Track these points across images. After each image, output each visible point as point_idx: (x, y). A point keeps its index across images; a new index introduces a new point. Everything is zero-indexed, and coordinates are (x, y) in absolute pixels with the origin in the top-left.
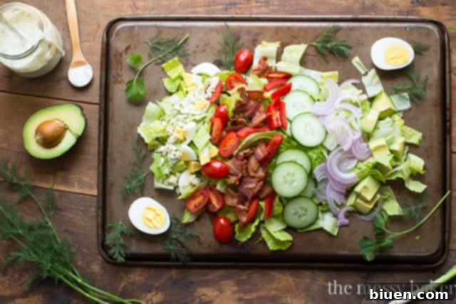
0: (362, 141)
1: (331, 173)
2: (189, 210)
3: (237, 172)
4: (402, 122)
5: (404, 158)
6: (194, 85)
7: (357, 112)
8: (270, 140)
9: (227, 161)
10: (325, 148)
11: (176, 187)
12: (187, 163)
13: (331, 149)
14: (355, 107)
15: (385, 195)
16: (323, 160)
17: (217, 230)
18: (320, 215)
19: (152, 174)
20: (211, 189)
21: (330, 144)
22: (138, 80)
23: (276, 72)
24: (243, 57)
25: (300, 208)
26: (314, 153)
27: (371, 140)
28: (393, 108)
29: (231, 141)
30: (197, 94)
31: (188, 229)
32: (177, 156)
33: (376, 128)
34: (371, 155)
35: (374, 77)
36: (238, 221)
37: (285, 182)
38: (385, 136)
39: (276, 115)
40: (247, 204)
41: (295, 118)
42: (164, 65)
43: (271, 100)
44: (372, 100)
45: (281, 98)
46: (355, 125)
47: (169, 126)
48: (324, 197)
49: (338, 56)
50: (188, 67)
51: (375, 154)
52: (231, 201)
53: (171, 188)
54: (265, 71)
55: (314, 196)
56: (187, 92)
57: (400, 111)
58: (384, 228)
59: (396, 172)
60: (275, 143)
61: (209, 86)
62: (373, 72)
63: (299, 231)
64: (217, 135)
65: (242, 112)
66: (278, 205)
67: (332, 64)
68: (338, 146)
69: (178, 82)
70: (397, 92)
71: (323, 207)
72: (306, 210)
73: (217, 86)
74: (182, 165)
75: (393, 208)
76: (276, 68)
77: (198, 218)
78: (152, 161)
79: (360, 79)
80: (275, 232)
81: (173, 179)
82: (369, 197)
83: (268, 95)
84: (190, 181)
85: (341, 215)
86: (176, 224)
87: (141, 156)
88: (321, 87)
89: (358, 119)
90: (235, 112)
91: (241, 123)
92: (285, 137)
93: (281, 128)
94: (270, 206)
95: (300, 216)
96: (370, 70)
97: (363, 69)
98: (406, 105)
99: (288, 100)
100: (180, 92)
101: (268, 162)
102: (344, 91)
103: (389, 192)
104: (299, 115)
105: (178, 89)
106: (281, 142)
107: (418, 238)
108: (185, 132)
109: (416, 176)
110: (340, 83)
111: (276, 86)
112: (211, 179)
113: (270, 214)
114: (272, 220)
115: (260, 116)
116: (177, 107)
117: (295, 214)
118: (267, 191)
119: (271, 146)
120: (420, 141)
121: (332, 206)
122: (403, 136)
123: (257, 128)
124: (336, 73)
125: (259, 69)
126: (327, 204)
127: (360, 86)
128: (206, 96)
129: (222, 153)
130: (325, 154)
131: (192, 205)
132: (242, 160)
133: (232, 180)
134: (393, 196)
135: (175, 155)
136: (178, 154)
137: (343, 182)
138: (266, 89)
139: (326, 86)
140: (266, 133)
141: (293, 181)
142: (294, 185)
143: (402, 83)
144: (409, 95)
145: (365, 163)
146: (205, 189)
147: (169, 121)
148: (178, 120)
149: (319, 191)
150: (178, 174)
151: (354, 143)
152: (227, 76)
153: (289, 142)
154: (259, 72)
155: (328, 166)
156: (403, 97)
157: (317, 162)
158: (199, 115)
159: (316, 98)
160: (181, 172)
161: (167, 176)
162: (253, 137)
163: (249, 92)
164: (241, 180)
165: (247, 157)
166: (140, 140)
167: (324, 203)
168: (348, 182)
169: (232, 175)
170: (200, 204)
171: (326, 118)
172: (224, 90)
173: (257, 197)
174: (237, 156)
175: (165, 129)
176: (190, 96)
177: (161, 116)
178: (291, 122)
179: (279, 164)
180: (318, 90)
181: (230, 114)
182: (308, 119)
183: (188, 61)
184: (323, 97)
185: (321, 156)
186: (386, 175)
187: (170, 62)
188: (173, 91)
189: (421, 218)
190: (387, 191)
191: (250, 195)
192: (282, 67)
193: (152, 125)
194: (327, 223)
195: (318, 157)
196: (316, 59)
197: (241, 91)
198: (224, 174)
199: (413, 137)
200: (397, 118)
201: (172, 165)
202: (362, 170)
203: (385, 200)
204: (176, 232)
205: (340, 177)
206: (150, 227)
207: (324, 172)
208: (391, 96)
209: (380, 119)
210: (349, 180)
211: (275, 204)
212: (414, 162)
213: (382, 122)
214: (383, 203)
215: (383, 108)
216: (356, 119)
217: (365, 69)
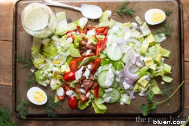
1: (126, 74)
4: (160, 47)
5: (162, 65)
7: (138, 43)
8: (95, 60)
10: (123, 62)
13: (126, 62)
14: (137, 41)
15: (152, 84)
16: (122, 68)
17: (70, 103)
18: (121, 95)
21: (125, 60)
28: (155, 41)
33: (148, 51)
34: (145, 65)
35: (145, 27)
36: (80, 99)
37: (104, 81)
44: (145, 37)
46: (138, 50)
48: (122, 86)
49: (128, 16)
55: (118, 86)
57: (159, 43)
58: (152, 100)
59: (157, 73)
60: (97, 62)
62: (145, 24)
66: (101, 92)
67: (125, 20)
68: (130, 61)
70: (158, 33)
71: (122, 91)
72: (115, 94)
75: (156, 90)
79: (139, 27)
80: (99, 105)
82: (145, 85)
84: (56, 83)
85: (132, 94)
86: (51, 100)
89: (139, 47)
94: (97, 92)
97: (141, 22)
102: (132, 33)
103: (155, 82)
107: (168, 104)
109: (167, 74)
113: (97, 96)
114: (98, 98)
118: (96, 84)
119: (96, 64)
122: (161, 53)
124: (129, 23)
126: (124, 89)
127: (139, 30)
130: (123, 65)
134: (156, 84)
137: (132, 78)
143: (160, 29)
145: (143, 69)
155: (124, 71)
164: (82, 81)
167: (122, 89)
168: (134, 78)
171: (122, 46)
185: (121, 66)
186: (153, 74)
189: (170, 95)
190: (153, 82)
191: (87, 88)
194: (125, 99)
196: (117, 18)
199: (166, 54)
200: (158, 46)
202: (141, 72)
203: (152, 86)
204: (51, 104)
205: (130, 76)
206: (38, 102)
207: (123, 74)
208: (155, 35)
209: (149, 47)
210: (135, 77)
211: (99, 91)
212: (166, 68)
213: (150, 48)
214: (151, 88)
215: (151, 41)
216: (137, 47)
217: (142, 22)
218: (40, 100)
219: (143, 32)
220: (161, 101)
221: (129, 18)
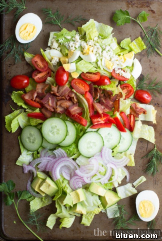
0: (83, 184)
1: (60, 161)
2: (34, 57)
3: (60, 92)
4: (97, 213)
5: (72, 213)
6: (125, 60)
7: (105, 180)
8: (83, 117)
9: (68, 84)
10: (78, 157)
11: (50, 48)
12: (67, 55)
13: (77, 161)
14: (109, 178)
15: (45, 199)
16: (69, 156)
17: (19, 78)
18: (30, 153)
19: (60, 30)
20: (48, 73)
21: (80, 160)
22: (130, 19)
23: (135, 121)
24: (146, 96)
25: (35, 138)
26: (74, 148)
27: (84, 190)
28: (108, 206)
29: (83, 88)
30: (118, 62)
31: (20, 57)
32: (71, 48)
33: (93, 194)
34: (73, 190)
35: (131, 192)
36: (25, 92)
37: (52, 128)
38: (87, 200)
39: (102, 121)
40: (38, 100)
41: (100, 135)
42: (140, 38)
43: (114, 117)
44: (114, 190)
45: (115, 125)
46: (95, 178)
47: (93, 43)
48: (43, 155)
49: (147, 165)
50: (139, 56)
51: (74, 192)
52: (40, 88)
53: (49, 44)
54: (135, 112)
55: (44, 148)
56: (119, 55)
57: (106, 210)
58: (20, 199)
59: (60, 207)
60: (81, 120)
61: (124, 71)
62: (135, 192)
63: (19, 137)
64: (87, 77)
65: (104, 95)
66: (36, 122)
67: (141, 162)
68: (79, 166)
69: (128, 49)
70: (120, 209)
71: (36, 154)
72: (33, 143)
73: (124, 77)
74: (65, 51)
75: (35, 205)
76: (138, 120)
77: (28, 64)
78: (70, 30)
79: (130, 182)
80: (17, 120)
81: (55, 45)
82: (42, 188)
83: (118, 115)
84: (54, 57)
85: (30, 168)
86: (24, 48)
87: (74, 22)
88: (123, 153)
89: (99, 181)
90: (104, 90)
91: (96, 95)
92: (86, 127)
93: (92, 125)
94: (36, 116)
95: (29, 138)
96: (136, 189)
97: (137, 184)
98: (110, 215)
99: (113, 130)
100: (119, 50)
101: (67, 115)
102: (120, 170)
103: (47, 203)
104: (102, 137)
105: (123, 49)
106: (82, 124)
107: (15, 222)
108: (88, 53)
109: (59, 221)
110: (126, 167)
111: (124, 121)
112: (55, 73)
113: (30, 116)
114: (27, 118)
115: (101, 109)
116: (108, 48)
117: (30, 134)
118: (47, 114)
119: (79, 117)
120: (84, 225)
121: (37, 161)
122: (87, 213)
123: (92, 107)
124: (133, 165)
125: (136, 108)
126: (38, 157)
127: (124, 182)
128: (116, 70)
129: (74, 81)
130: (73, 157)
131: (37, 59)
132: (68, 96)
133: (55, 89)
134: (45, 205)
135: (72, 47)
136: (73, 49)
137: (54, 169)
138: (122, 113)
139: (124, 157)
140: (88, 114)
141: (53, 133)
142: (51, 134)
143: (126, 212)
144: (117, 217)
145: (68, 186)
146: (49, 68)
147: (98, 42)
148: (98, 48)
149: (47, 152)
150: (59, 49)
151: (81, 178)
152: (131, 85)
153: (81, 130)
154: (134, 108)
155: (64, 159)
156: (116, 213)
157: (67, 150)
158: (101, 64)
159: (114, 150)
160: (61, 51)
161: (57, 41)
162: (86, 104)
163: (119, 100)
164: (54, 95)
165: (71, 99)
166: (85, 21)
167: (39, 155)
168: (53, 173)
169: (58, 89)
170: (38, 65)
171: (100, 157)
172: (122, 82)
173: (42, 106)
174: (72, 92)
175: (91, 39)
176: (117, 57)
177: (102, 37)
178: (97, 131)
179: (65, 123)
180: (121, 152)
181: (103, 87)
182: (99, 144)
183: (144, 56)
184: (115, 155)
185: (71, 154)
186: (58, 200)
187: (143, 43)
188: (121, 45)
189: (28, 225)
190: (48, 200)
191: (44, 102)
192: (138, 125)
193: (95, 30)
194: (25, 158)
195: (71, 152)
196: (144, 149)
197: (120, 95)
198: (59, 82)
199: (86, 220)
200: (101, 209)
201: (65, 44)
202: (62, 183)
203: (42, 199)
204: (17, 48)
205: (57, 167)
206: (20, 29)
207: (61, 156)
208: (117, 204)
209: (99, 196)
210: (55, 174)
211: (38, 120)
212: (68, 221)
213: (98, 198)
214: (40, 198)
215: (107, 199)
216: (99, 179)
217: (137, 186)
218: (23, 33)
219: (122, 188)
220: (19, 211)
221: (143, 167)
